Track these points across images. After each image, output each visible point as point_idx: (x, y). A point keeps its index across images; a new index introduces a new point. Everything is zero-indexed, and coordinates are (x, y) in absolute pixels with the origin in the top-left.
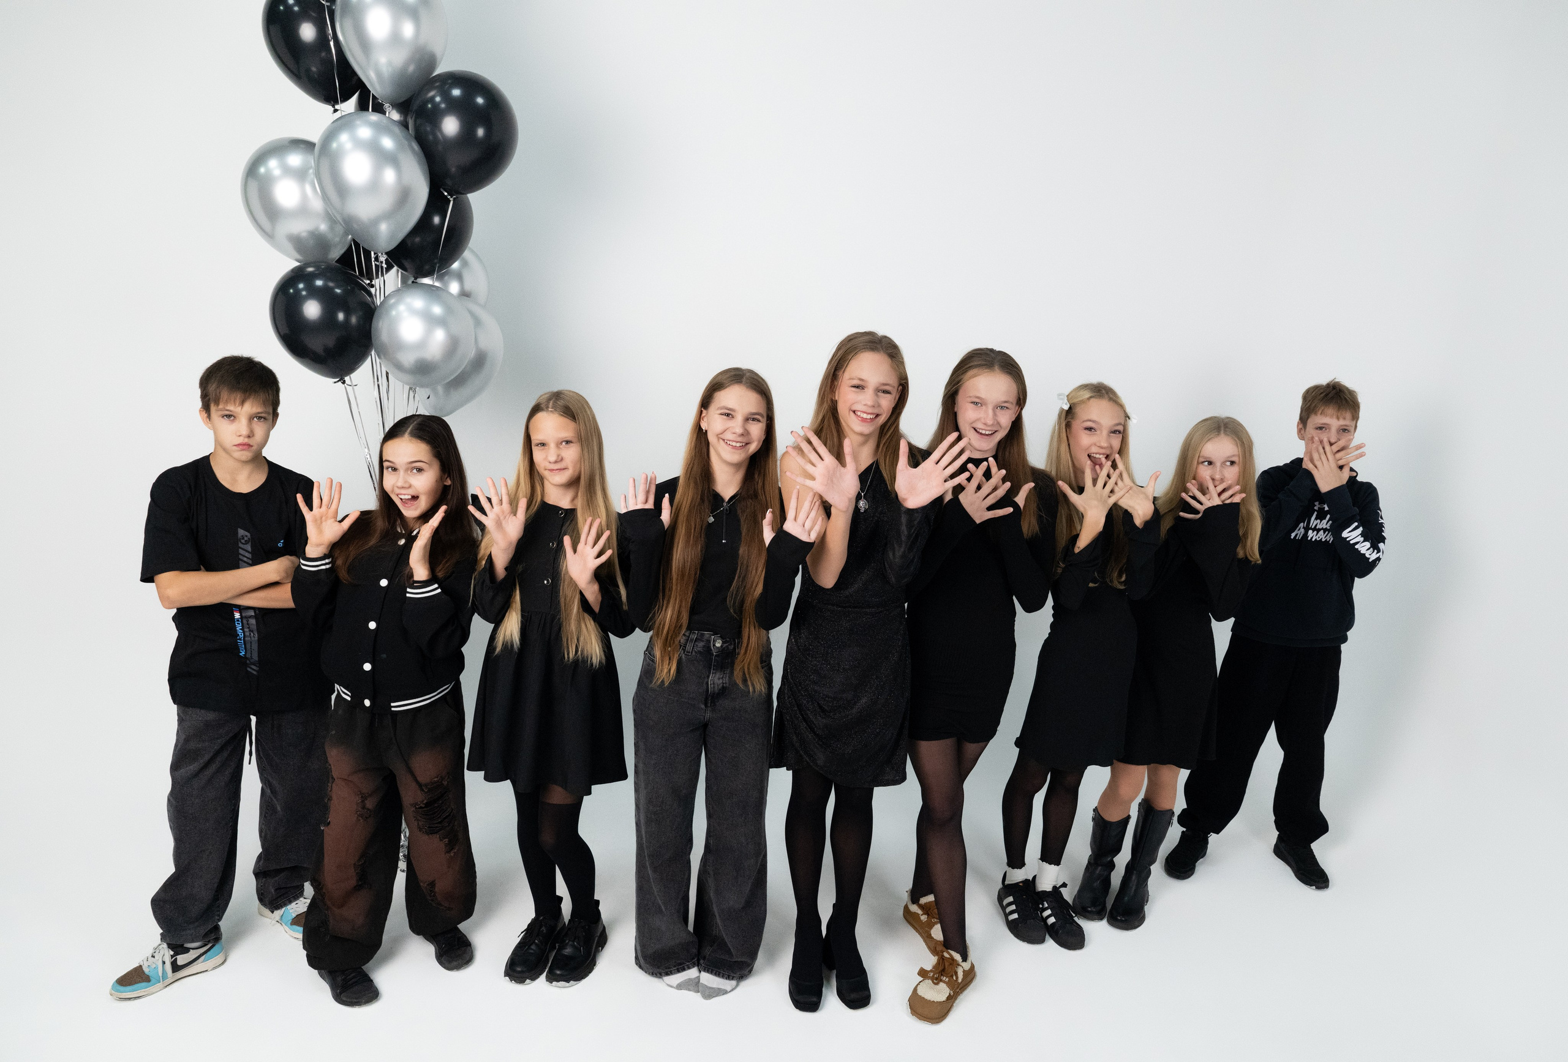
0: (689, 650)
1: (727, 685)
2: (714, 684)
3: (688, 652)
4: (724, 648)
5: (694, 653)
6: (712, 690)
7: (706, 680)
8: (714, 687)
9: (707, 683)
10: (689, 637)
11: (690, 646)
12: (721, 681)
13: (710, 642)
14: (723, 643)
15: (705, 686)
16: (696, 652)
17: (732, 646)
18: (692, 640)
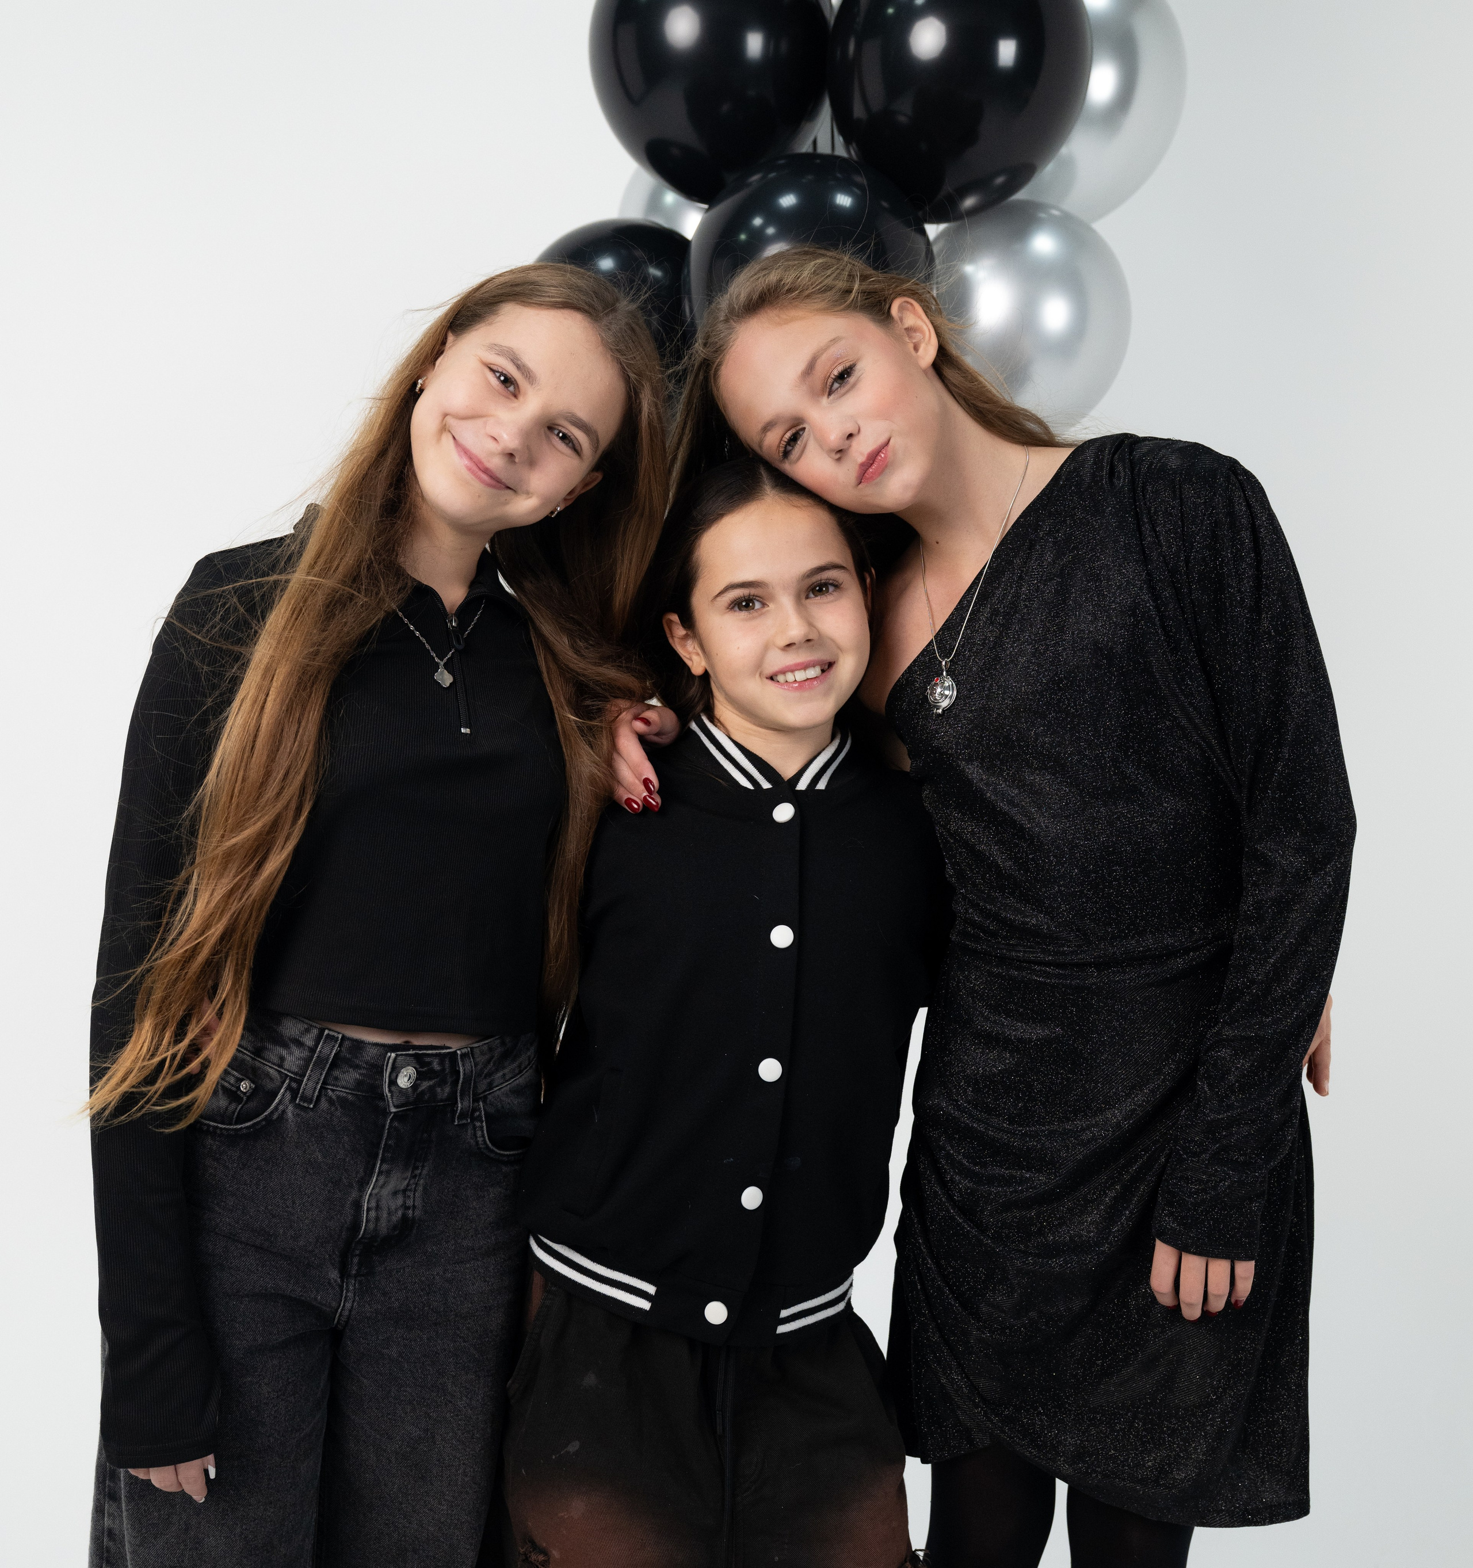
0: (308, 1093)
1: (417, 1213)
2: (378, 1207)
3: (304, 1098)
4: (423, 1092)
5: (324, 1104)
6: (371, 1226)
7: (354, 1194)
8: (377, 1219)
9: (357, 1205)
10: (313, 1050)
11: (315, 1078)
12: (400, 1201)
13: (381, 1073)
14: (421, 1076)
15: (348, 1211)
16: (331, 1101)
17: (447, 1089)
18: (321, 1062)
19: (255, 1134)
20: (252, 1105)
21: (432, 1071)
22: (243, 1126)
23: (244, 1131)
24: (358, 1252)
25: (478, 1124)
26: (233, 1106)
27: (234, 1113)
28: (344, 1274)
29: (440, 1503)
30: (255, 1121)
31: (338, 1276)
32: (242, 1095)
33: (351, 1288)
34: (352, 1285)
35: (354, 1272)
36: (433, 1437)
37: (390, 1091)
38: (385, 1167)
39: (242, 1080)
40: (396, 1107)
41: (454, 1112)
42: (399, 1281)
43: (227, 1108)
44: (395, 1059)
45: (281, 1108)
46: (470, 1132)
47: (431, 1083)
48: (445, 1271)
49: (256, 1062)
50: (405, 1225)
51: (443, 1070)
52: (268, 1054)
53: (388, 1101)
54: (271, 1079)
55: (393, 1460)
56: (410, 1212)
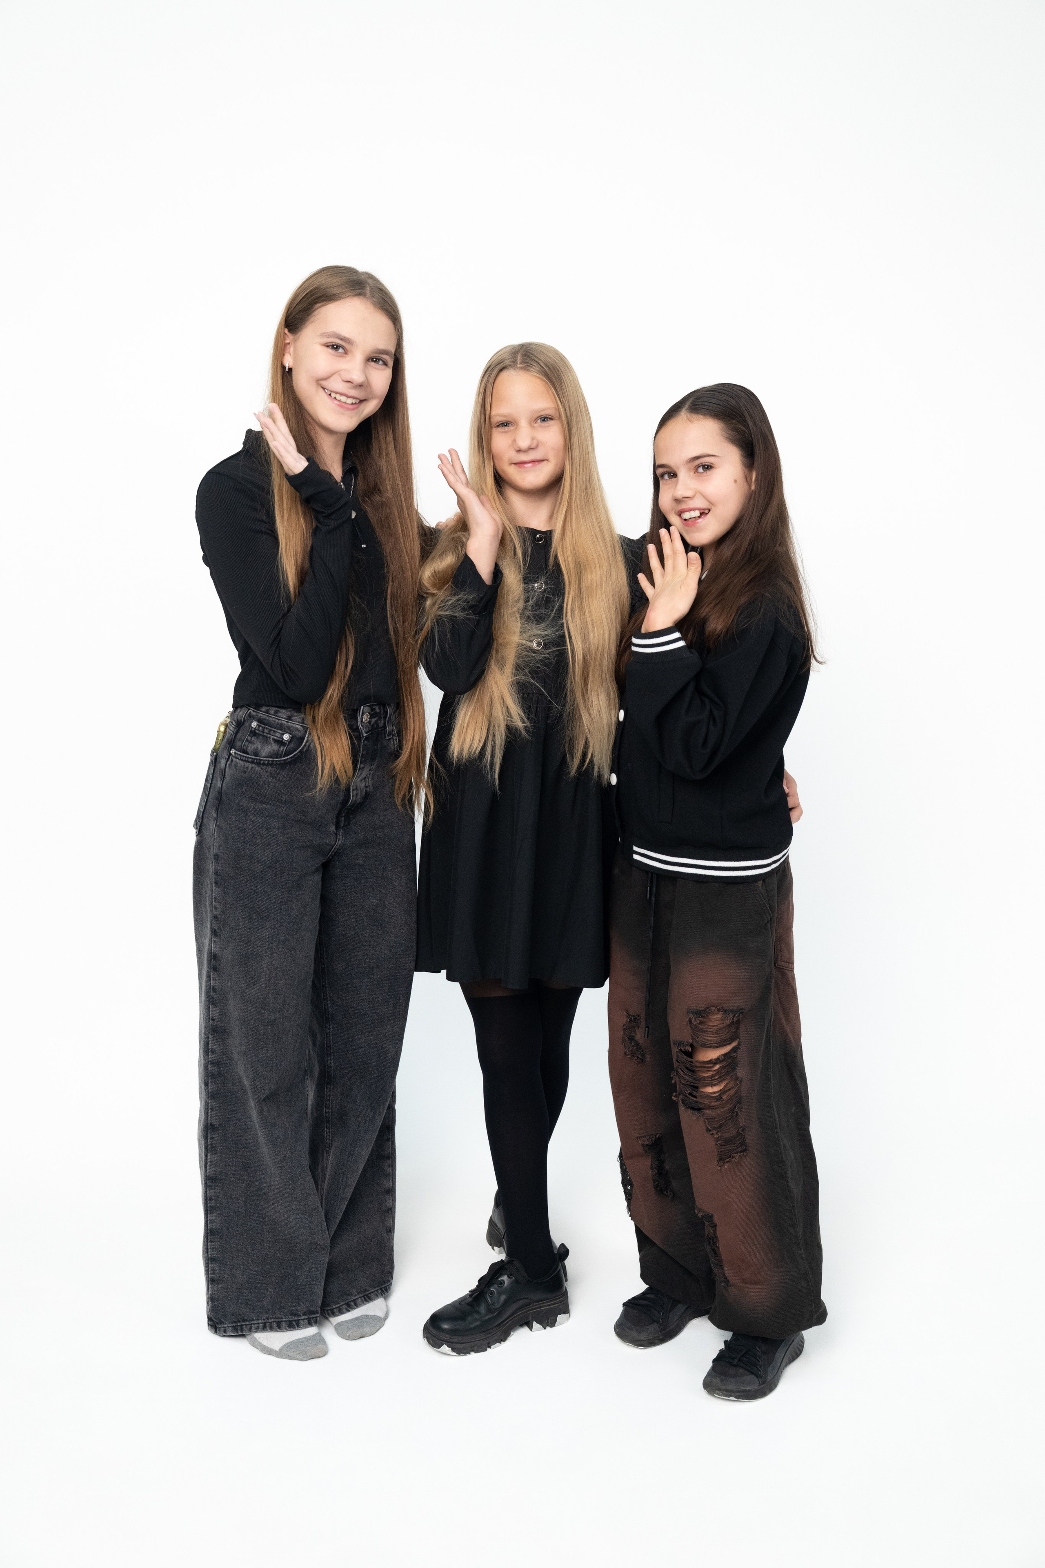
19: (294, 761)
20: (292, 746)
21: (376, 713)
22: (288, 757)
23: (289, 760)
24: (344, 815)
25: (395, 738)
26: (282, 748)
27: (283, 752)
28: (337, 827)
29: (390, 937)
30: (294, 753)
31: (335, 828)
32: (286, 742)
33: (341, 834)
34: (341, 832)
35: (342, 825)
36: (384, 903)
37: (362, 726)
38: (362, 766)
39: (284, 734)
40: (366, 733)
41: (385, 733)
42: (360, 826)
43: (278, 750)
44: (363, 709)
45: (308, 744)
46: (392, 742)
47: (375, 719)
48: (379, 816)
49: (289, 723)
50: (367, 795)
51: (380, 712)
52: (294, 718)
53: (362, 731)
54: (299, 731)
55: (365, 919)
56: (368, 789)
